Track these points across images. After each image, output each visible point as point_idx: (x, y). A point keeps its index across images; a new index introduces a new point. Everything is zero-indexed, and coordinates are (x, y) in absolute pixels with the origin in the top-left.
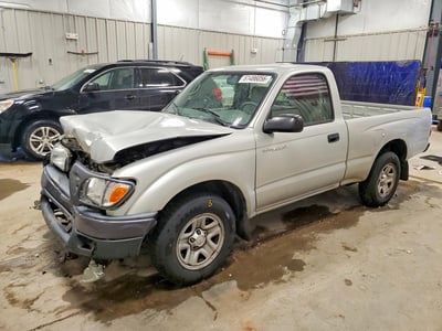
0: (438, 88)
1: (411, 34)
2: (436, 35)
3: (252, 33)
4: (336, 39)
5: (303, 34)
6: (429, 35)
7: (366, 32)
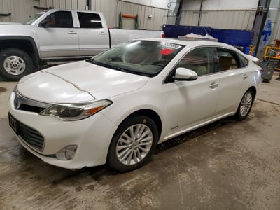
0: (260, 47)
1: (247, 13)
2: (261, 14)
3: (149, 5)
4: (200, 12)
5: (180, 7)
6: (257, 14)
7: (220, 9)
